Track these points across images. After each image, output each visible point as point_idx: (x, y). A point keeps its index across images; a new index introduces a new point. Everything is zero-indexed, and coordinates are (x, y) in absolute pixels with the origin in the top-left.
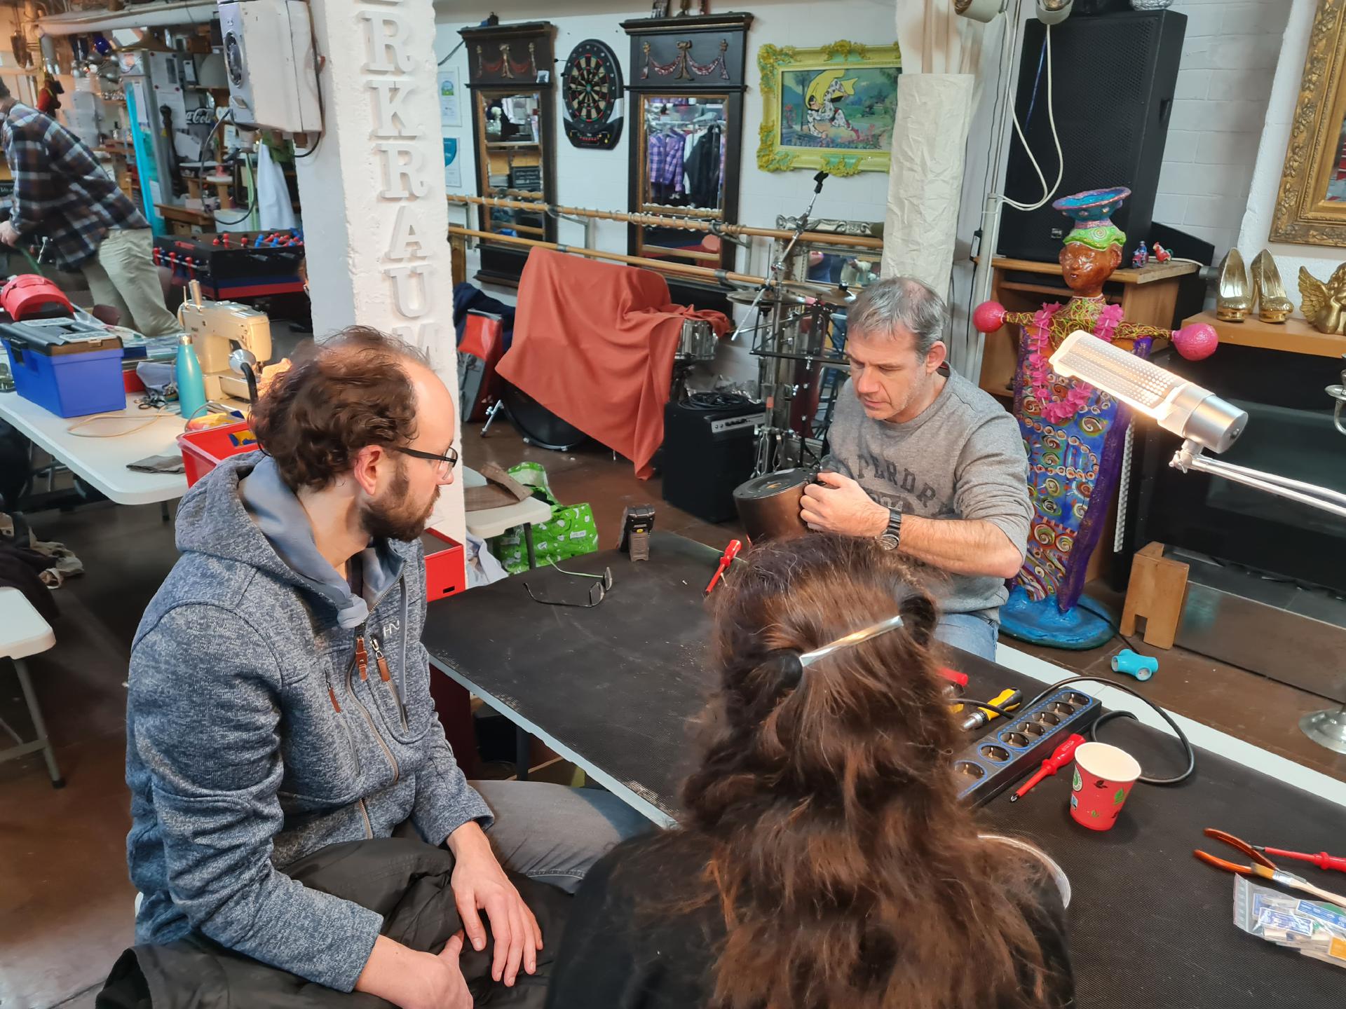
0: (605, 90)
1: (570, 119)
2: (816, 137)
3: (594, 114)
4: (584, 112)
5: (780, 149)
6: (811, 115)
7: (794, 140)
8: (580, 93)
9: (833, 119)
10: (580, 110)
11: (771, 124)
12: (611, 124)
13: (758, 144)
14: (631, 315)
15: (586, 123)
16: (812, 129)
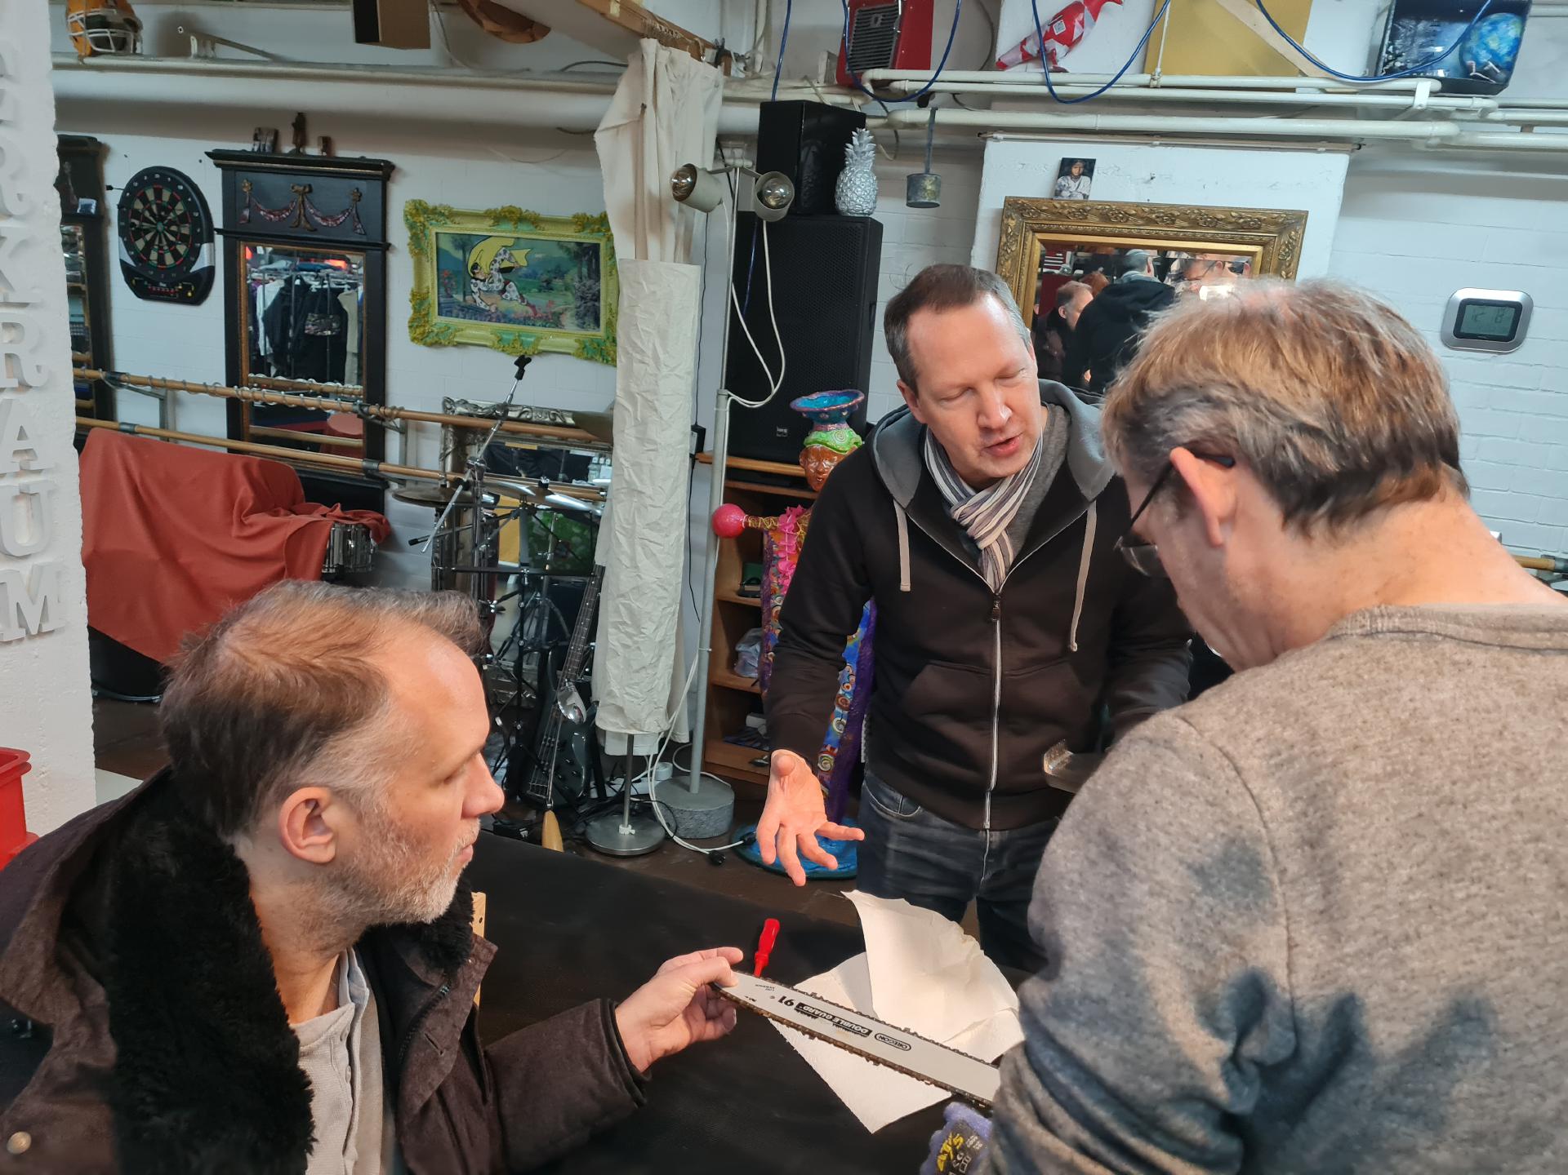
0: (185, 230)
1: (130, 262)
2: (483, 310)
3: (169, 260)
4: (154, 256)
5: (438, 321)
6: (476, 285)
7: (455, 311)
8: (147, 231)
9: (503, 291)
10: (147, 253)
11: (425, 291)
12: (197, 273)
13: (408, 312)
14: (253, 518)
15: (155, 269)
16: (478, 300)
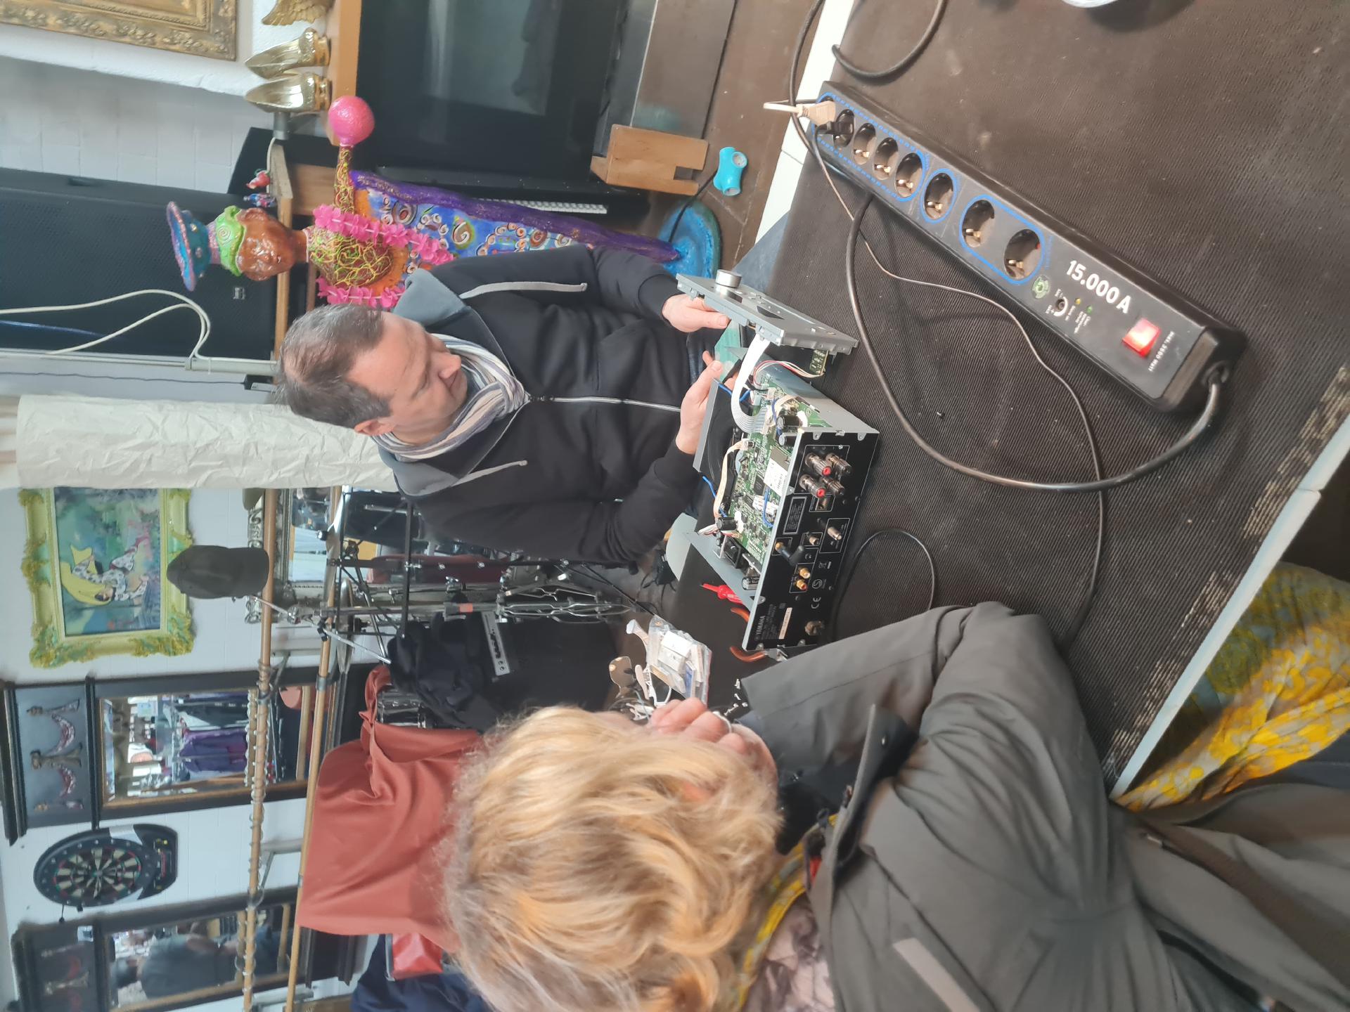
0: (99, 853)
1: (139, 892)
2: (148, 588)
3: (132, 862)
4: (129, 875)
5: (165, 629)
6: (120, 596)
7: (153, 614)
8: (104, 883)
9: (124, 570)
10: (125, 881)
11: (133, 643)
12: (142, 839)
13: (159, 656)
14: (374, 788)
15: (143, 872)
16: (138, 593)
